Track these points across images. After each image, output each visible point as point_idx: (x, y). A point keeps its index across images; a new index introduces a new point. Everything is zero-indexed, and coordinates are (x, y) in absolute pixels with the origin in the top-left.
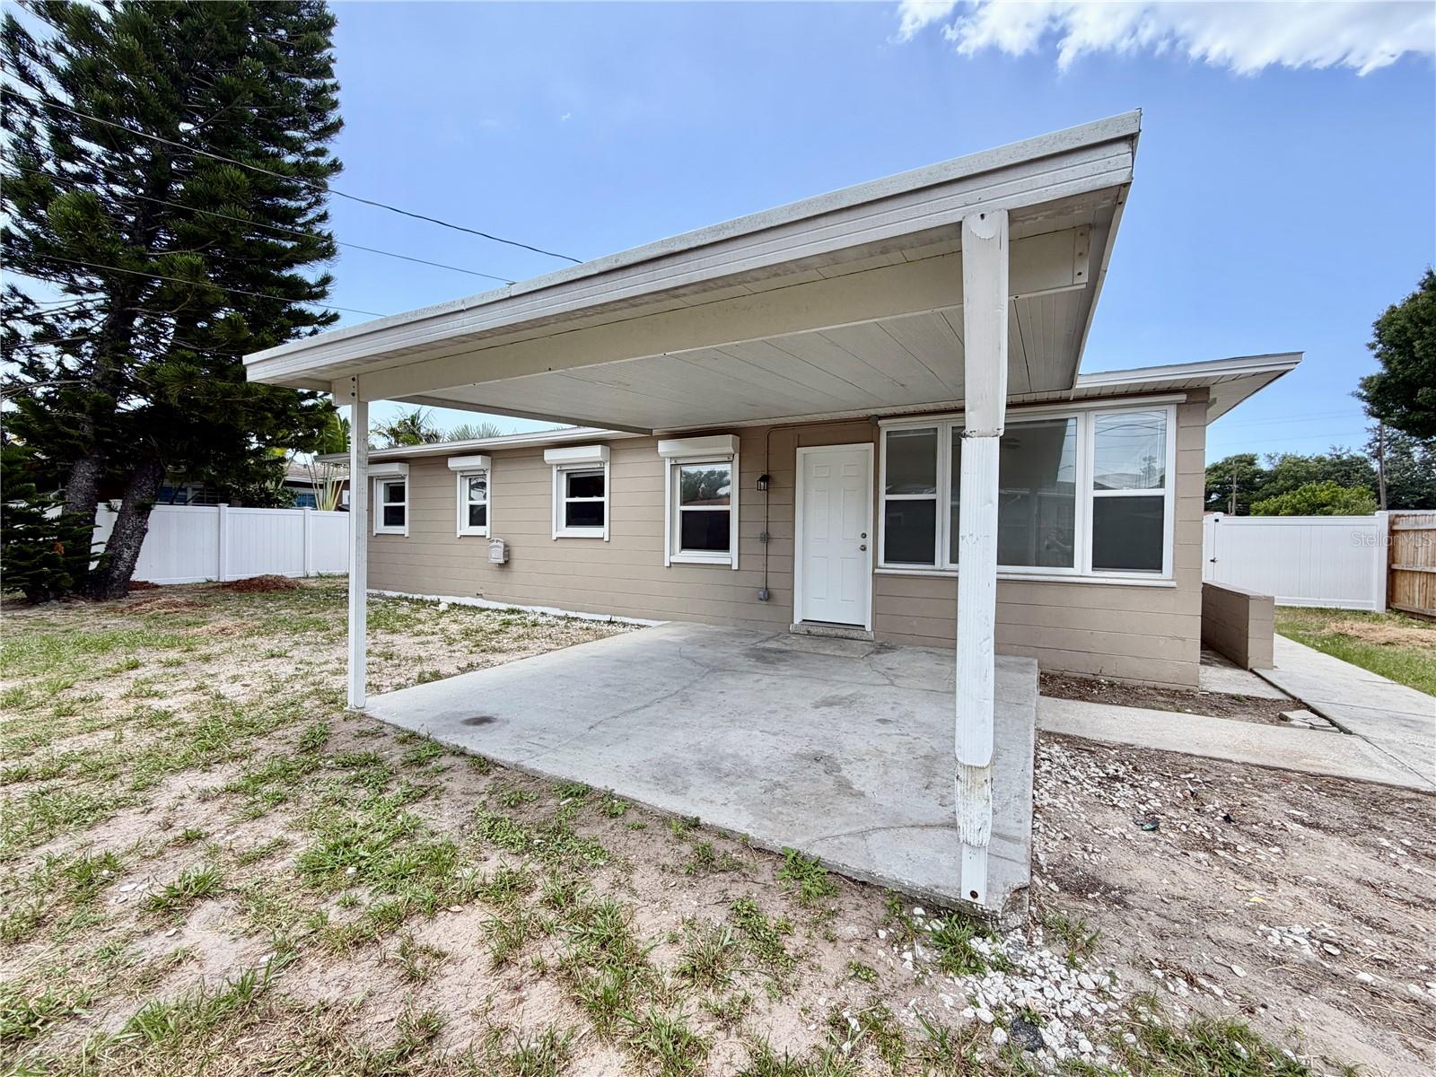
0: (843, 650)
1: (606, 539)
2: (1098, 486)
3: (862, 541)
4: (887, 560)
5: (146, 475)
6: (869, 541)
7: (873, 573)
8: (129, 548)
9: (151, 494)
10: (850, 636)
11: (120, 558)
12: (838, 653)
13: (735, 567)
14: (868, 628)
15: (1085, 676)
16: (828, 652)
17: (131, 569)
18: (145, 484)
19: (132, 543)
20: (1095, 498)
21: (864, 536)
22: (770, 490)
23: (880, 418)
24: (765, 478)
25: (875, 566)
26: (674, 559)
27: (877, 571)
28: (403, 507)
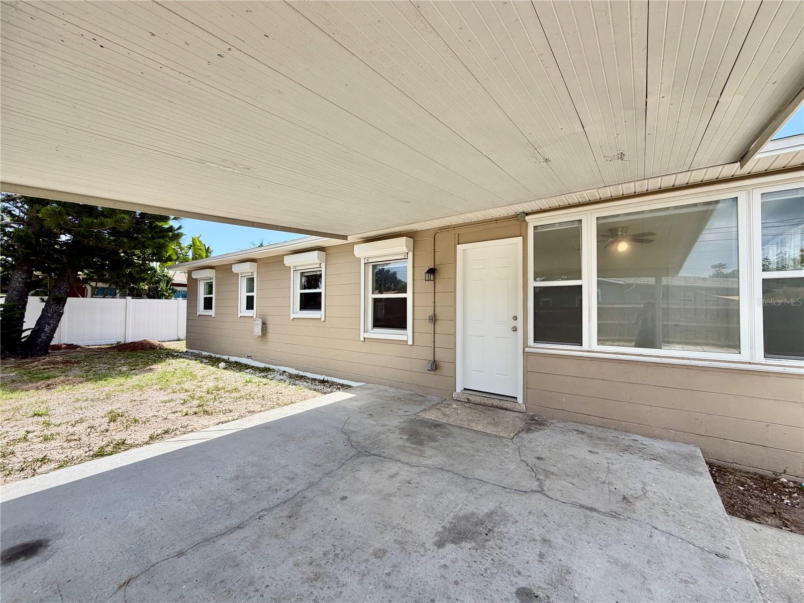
0: (496, 424)
1: (323, 319)
2: (765, 269)
3: (514, 323)
4: (536, 339)
5: (63, 280)
6: (520, 323)
7: (524, 352)
8: (49, 324)
9: (66, 291)
10: (504, 406)
11: (43, 331)
12: (490, 430)
13: (410, 342)
14: (520, 400)
15: (760, 472)
16: (479, 428)
17: (51, 338)
18: (62, 285)
19: (51, 321)
20: (764, 280)
21: (515, 318)
22: (436, 280)
23: (527, 214)
24: (432, 271)
25: (525, 345)
26: (367, 335)
27: (527, 349)
28: (212, 298)
